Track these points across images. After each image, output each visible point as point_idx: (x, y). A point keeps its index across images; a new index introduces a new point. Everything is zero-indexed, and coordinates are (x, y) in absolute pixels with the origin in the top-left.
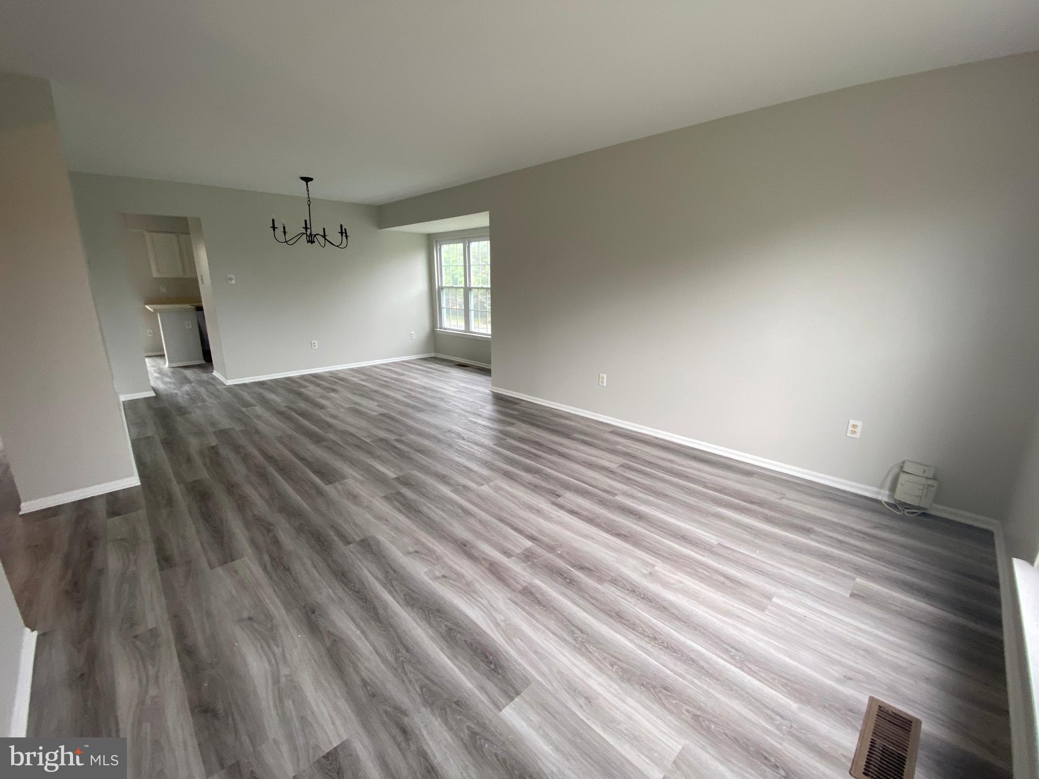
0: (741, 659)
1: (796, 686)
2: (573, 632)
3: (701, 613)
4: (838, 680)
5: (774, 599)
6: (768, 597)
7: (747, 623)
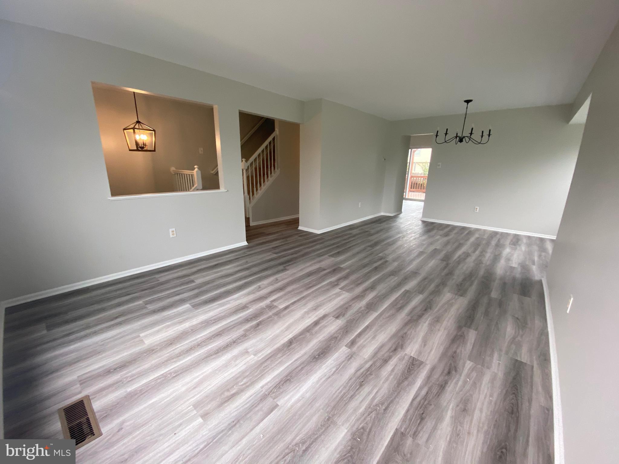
0: (167, 377)
1: (136, 396)
2: (215, 320)
3: (208, 368)
4: (123, 422)
5: (200, 420)
6: (205, 416)
7: (189, 391)
